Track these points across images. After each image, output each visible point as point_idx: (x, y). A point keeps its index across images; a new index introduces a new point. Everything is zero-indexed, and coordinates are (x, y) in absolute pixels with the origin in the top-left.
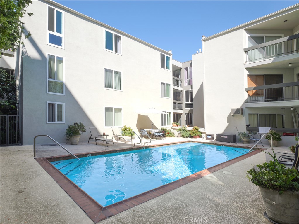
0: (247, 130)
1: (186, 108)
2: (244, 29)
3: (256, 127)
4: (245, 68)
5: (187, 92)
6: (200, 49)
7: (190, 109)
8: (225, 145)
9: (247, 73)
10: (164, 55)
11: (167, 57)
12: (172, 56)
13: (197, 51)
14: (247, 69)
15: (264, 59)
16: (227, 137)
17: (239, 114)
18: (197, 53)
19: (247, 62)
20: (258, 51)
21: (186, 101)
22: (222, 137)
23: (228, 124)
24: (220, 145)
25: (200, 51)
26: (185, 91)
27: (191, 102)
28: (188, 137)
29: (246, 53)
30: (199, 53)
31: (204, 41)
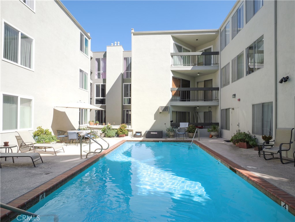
0: (171, 126)
1: (96, 104)
2: (171, 36)
3: (175, 122)
4: (171, 71)
5: (98, 86)
6: (116, 42)
7: (101, 105)
8: (163, 141)
9: (171, 75)
10: (83, 35)
11: (86, 40)
12: (90, 39)
13: (112, 44)
14: (172, 71)
15: (182, 66)
16: (157, 133)
17: (167, 111)
18: (112, 45)
19: (172, 65)
20: (177, 58)
21: (97, 96)
22: (152, 133)
23: (155, 120)
24: (158, 141)
25: (116, 44)
26: (95, 84)
27: (102, 98)
28: (114, 137)
29: (172, 57)
30: (114, 45)
31: (133, 34)
